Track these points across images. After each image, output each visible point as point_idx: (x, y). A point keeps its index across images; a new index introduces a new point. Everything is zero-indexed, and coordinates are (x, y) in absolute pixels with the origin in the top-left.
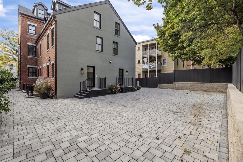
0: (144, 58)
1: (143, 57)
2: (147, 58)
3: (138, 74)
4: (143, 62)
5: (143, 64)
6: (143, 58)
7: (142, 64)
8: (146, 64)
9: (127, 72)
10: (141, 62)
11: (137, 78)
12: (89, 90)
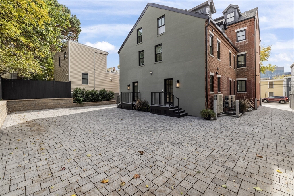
12: (122, 102)
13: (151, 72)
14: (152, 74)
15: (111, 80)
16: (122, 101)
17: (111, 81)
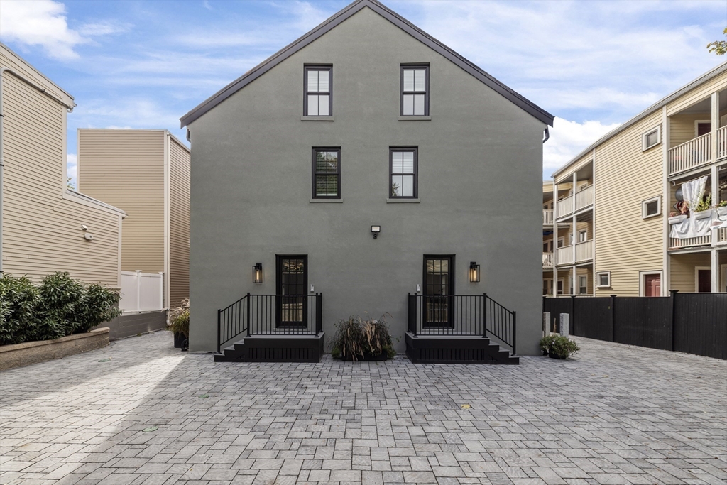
0: (685, 186)
1: (677, 181)
2: (703, 180)
3: (647, 276)
4: (678, 206)
5: (671, 220)
6: (676, 185)
7: (668, 216)
8: (694, 215)
9: (473, 266)
10: (664, 207)
11: (642, 295)
12: (249, 335)
13: (376, 229)
14: (375, 235)
15: (87, 236)
16: (248, 329)
17: (88, 240)
